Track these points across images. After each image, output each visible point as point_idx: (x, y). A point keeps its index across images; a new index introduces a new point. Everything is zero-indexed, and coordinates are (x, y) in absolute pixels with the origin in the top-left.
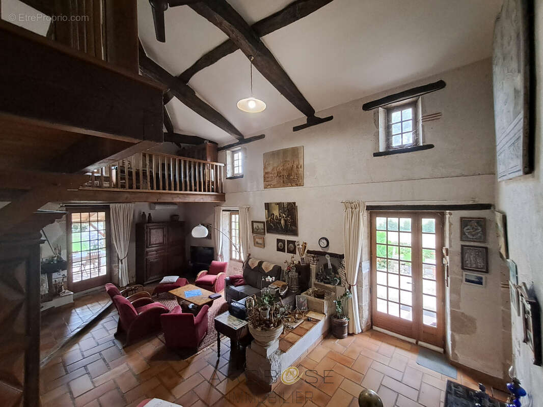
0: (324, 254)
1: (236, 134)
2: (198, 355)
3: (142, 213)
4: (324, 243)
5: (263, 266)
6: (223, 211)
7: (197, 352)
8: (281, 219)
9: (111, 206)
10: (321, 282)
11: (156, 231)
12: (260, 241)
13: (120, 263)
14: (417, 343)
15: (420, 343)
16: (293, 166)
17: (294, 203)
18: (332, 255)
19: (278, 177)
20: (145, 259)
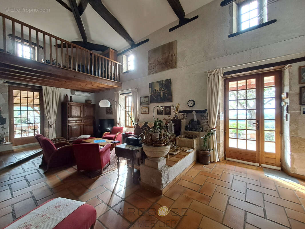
0: (191, 111)
1: (130, 40)
2: (102, 175)
3: (66, 95)
4: (191, 103)
5: (148, 125)
6: (121, 94)
7: (102, 174)
8: (160, 92)
9: (43, 88)
10: (189, 131)
11: (75, 108)
12: (146, 110)
13: (50, 127)
14: (260, 165)
15: (262, 165)
16: (169, 55)
17: (170, 79)
18: (197, 111)
19: (158, 65)
20: (68, 126)
